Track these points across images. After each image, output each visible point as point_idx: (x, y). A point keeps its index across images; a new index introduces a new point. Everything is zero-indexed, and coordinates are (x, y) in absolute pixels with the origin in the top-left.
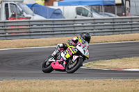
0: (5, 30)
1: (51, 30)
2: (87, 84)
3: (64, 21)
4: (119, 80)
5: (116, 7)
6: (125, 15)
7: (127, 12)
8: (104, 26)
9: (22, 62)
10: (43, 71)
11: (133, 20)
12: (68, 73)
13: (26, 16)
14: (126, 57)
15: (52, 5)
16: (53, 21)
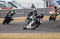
0: (46, 12)
9: (54, 26)
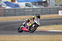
1: (14, 13)
2: (30, 37)
3: (20, 9)
4: (44, 36)
5: (43, 3)
6: (47, 7)
7: (48, 5)
8: (38, 11)
9: (1, 27)
11: (51, 9)
12: (30, 32)
13: (3, 7)
14: (47, 25)
15: (15, 2)
16: (15, 9)
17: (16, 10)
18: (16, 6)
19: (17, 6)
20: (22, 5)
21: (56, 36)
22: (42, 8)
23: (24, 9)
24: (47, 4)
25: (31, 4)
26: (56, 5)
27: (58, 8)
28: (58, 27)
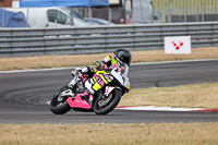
2: (63, 130)
3: (28, 31)
4: (114, 125)
5: (110, 10)
6: (124, 23)
7: (127, 17)
8: (91, 39)
10: (53, 111)
15: (10, 6)
17: (15, 34)
18: (13, 19)
19: (18, 19)
20: (37, 16)
21: (156, 125)
22: (106, 28)
23: (44, 30)
24: (123, 14)
25: (67, 12)
26: (155, 18)
27: (161, 27)
28: (161, 93)
